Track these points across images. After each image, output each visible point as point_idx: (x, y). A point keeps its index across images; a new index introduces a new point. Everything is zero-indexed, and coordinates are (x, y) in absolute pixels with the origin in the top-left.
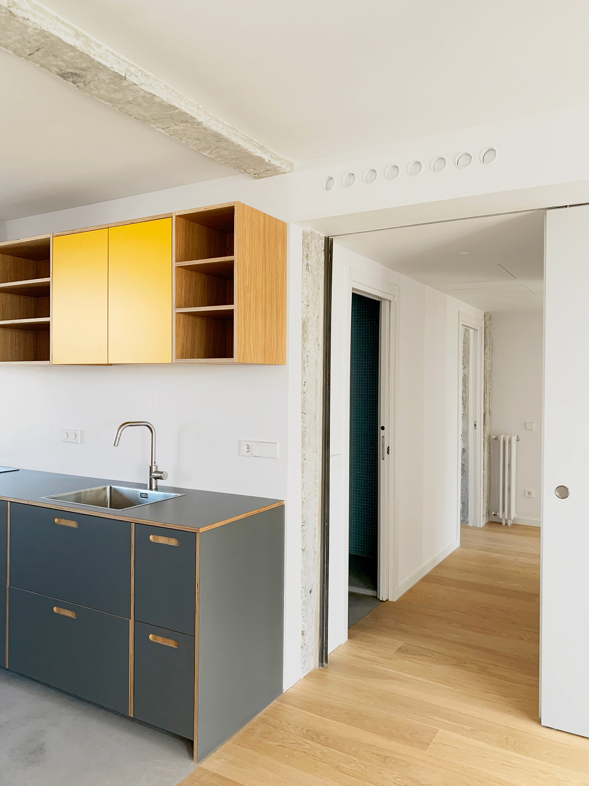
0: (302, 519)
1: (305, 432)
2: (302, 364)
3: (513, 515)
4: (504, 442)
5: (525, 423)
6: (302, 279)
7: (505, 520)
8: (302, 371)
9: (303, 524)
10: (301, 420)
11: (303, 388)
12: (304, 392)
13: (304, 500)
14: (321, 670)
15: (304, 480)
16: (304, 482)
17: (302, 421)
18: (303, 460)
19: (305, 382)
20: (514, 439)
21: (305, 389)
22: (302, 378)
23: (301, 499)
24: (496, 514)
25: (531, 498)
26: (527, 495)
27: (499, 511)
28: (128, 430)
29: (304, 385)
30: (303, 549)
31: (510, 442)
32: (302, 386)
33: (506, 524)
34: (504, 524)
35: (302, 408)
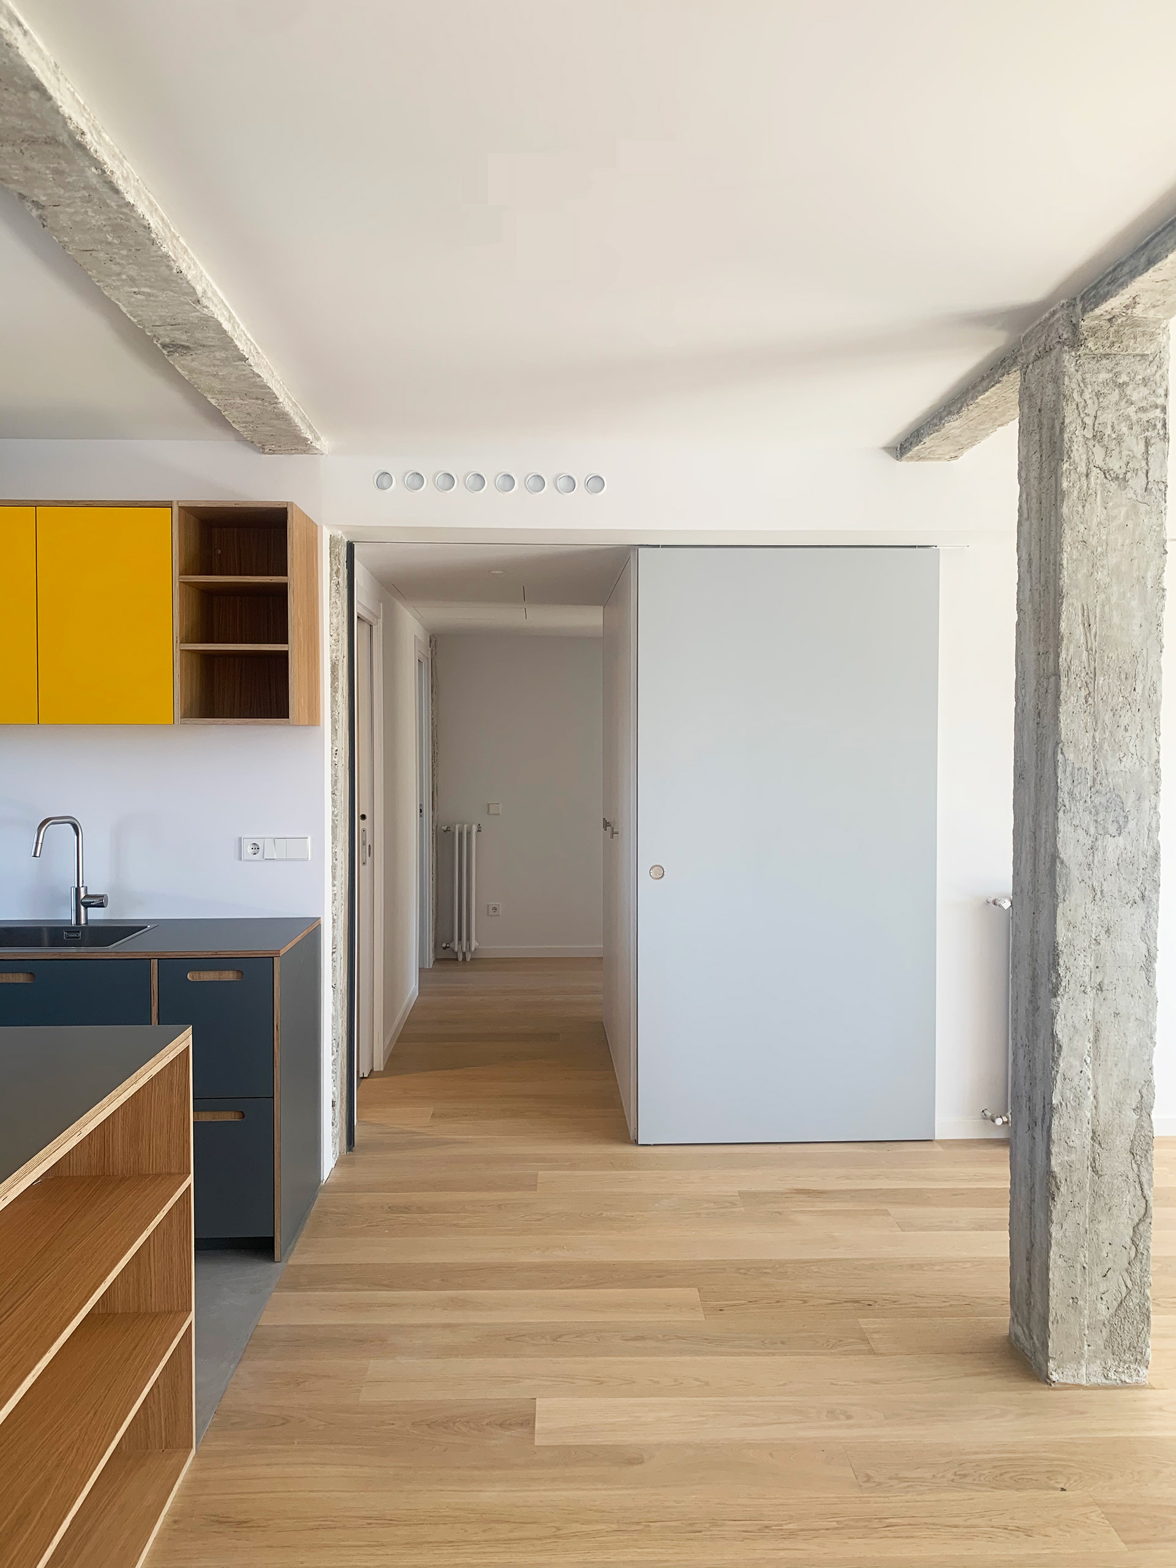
0: (333, 944)
1: (337, 821)
2: (332, 724)
3: (474, 944)
4: (461, 834)
5: (489, 805)
6: (330, 603)
7: (463, 953)
8: (332, 734)
9: (334, 950)
10: (331, 804)
11: (334, 759)
12: (336, 765)
13: (335, 917)
14: (350, 1155)
15: (335, 888)
16: (335, 892)
17: (332, 806)
18: (334, 861)
19: (337, 750)
20: (475, 828)
21: (336, 760)
22: (332, 744)
23: (332, 915)
24: (448, 946)
25: (496, 915)
26: (491, 912)
27: (453, 940)
28: (51, 828)
29: (336, 754)
30: (334, 986)
31: (469, 833)
32: (332, 755)
33: (464, 959)
34: (460, 958)
35: (332, 787)
